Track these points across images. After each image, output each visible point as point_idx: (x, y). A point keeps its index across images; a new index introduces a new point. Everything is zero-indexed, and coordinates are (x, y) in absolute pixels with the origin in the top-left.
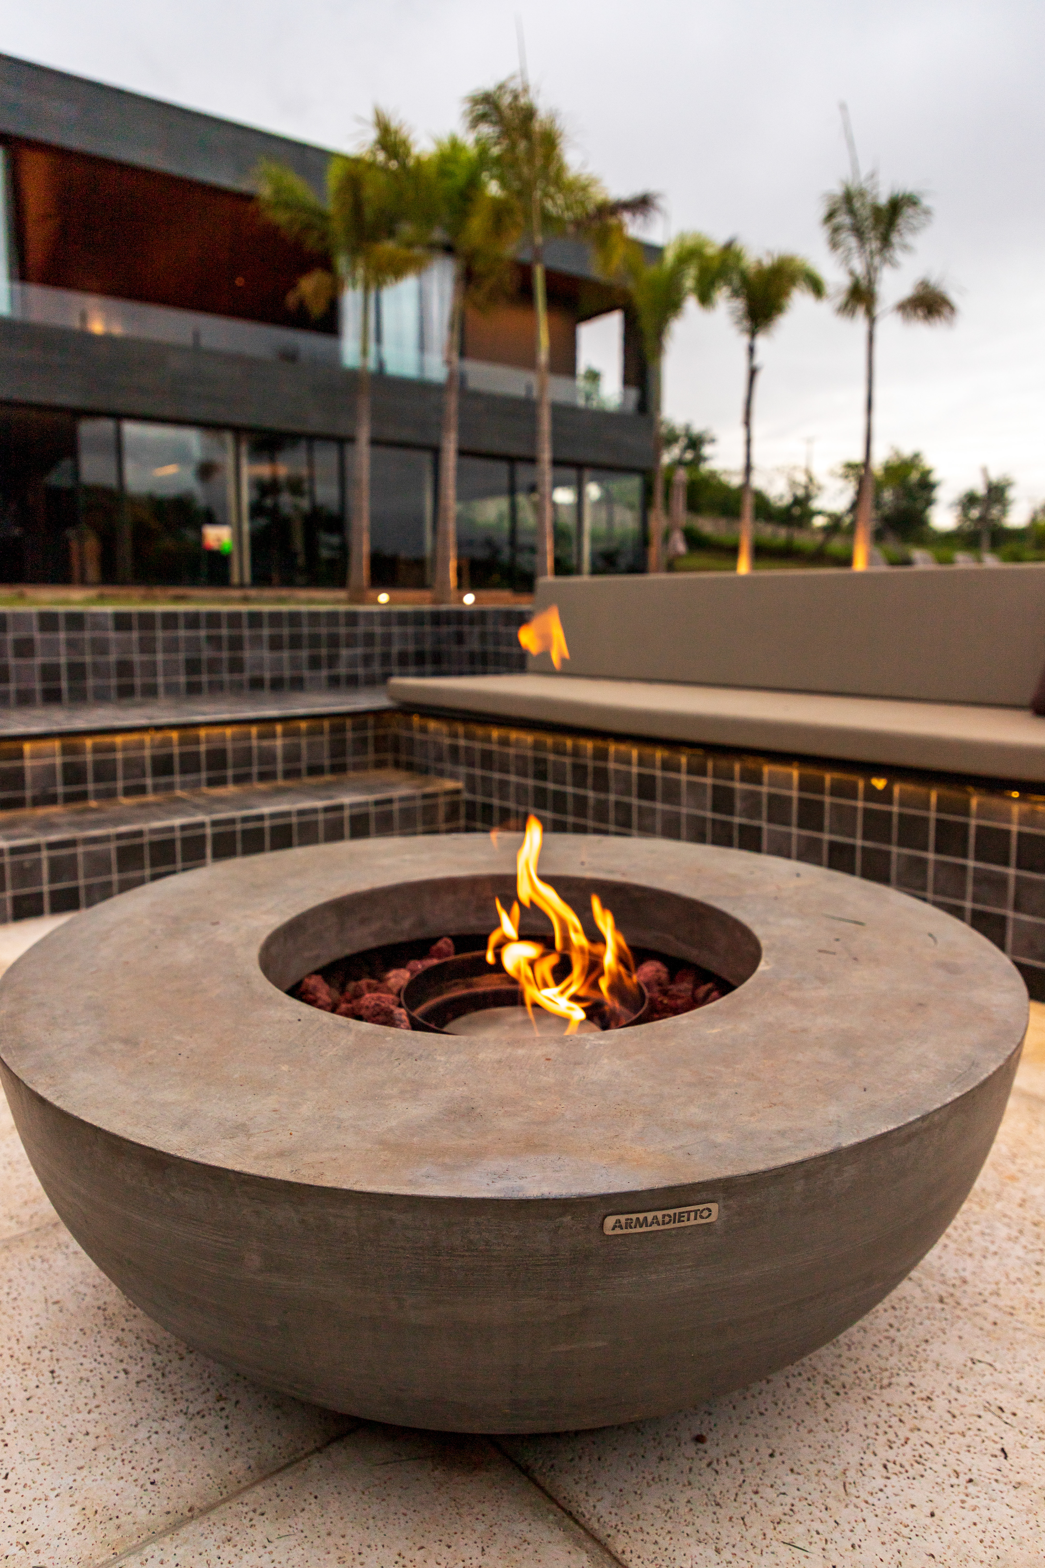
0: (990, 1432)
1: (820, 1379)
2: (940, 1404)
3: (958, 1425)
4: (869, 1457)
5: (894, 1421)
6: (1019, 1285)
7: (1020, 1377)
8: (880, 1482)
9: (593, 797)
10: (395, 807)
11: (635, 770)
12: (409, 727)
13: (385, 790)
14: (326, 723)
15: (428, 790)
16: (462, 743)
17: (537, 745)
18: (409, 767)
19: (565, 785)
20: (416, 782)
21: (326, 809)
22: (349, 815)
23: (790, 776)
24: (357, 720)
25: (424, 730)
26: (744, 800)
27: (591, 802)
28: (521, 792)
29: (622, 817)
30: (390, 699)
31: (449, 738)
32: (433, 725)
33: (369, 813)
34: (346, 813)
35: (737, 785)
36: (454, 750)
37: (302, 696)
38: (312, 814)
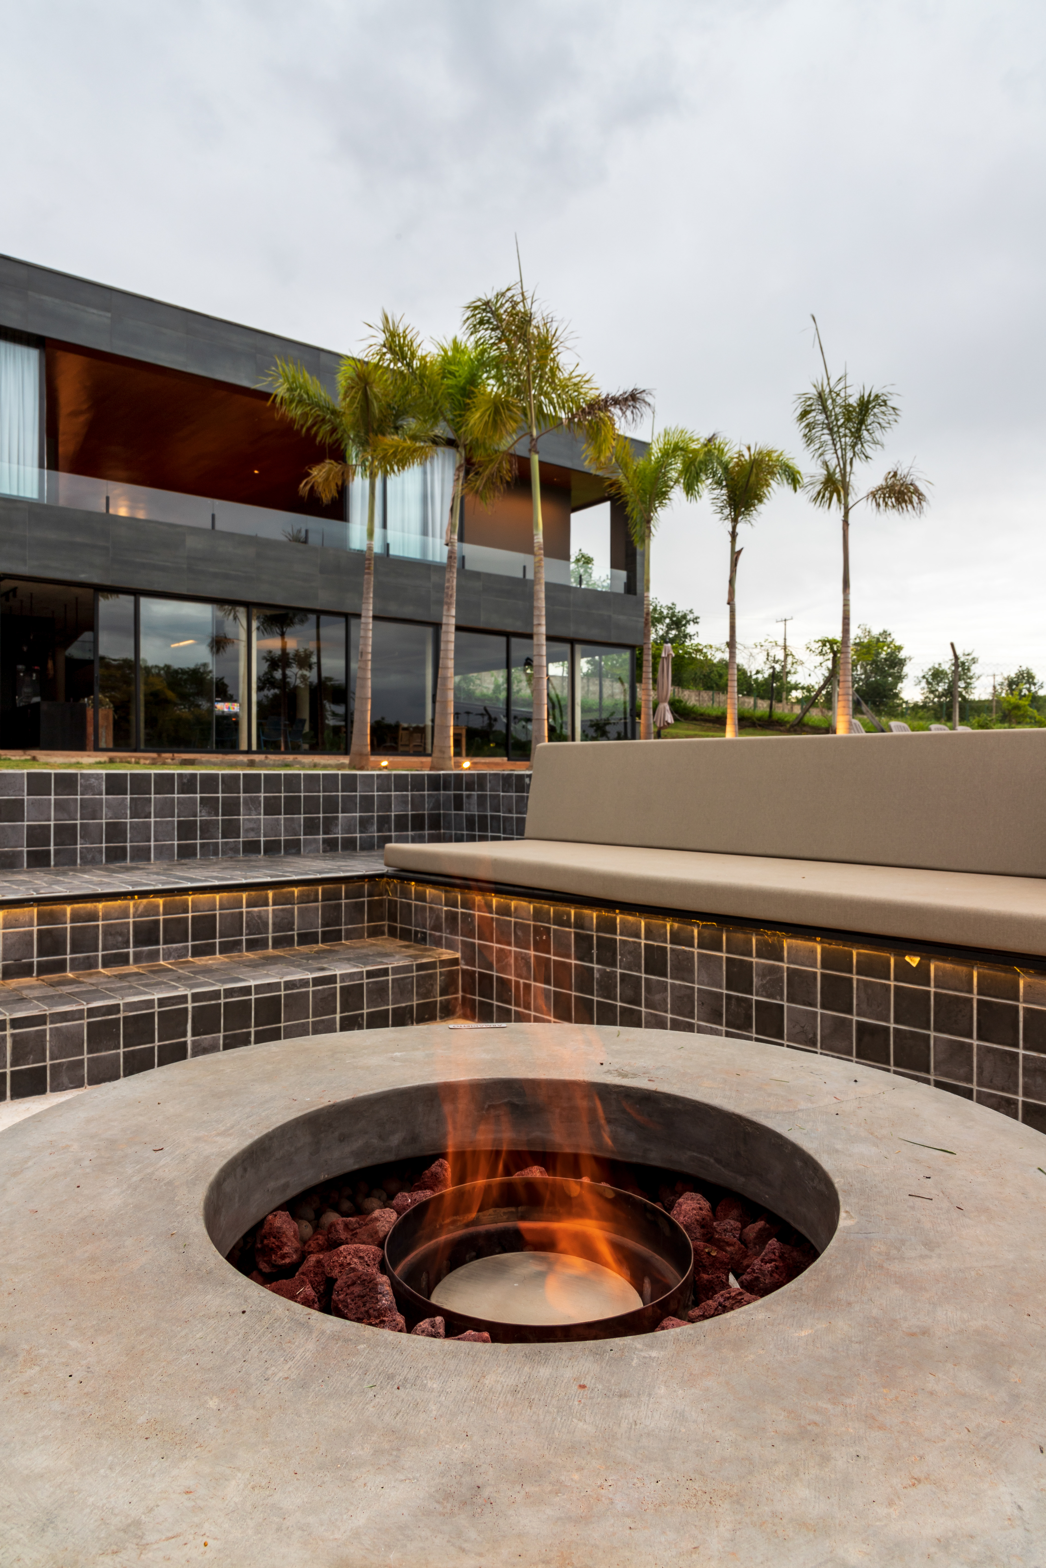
9: (599, 970)
10: (390, 978)
11: (643, 942)
12: (405, 894)
13: (379, 960)
14: (320, 889)
15: (424, 960)
16: (460, 910)
17: (538, 915)
18: (405, 935)
19: (569, 957)
20: (411, 952)
21: (317, 981)
22: (341, 987)
23: (813, 951)
24: (352, 886)
25: (421, 897)
26: (763, 976)
27: (596, 975)
28: (521, 963)
29: (630, 993)
30: (387, 865)
31: (446, 905)
32: (429, 891)
33: (362, 984)
34: (338, 985)
35: (754, 960)
36: (452, 918)
37: (295, 859)
38: (302, 986)
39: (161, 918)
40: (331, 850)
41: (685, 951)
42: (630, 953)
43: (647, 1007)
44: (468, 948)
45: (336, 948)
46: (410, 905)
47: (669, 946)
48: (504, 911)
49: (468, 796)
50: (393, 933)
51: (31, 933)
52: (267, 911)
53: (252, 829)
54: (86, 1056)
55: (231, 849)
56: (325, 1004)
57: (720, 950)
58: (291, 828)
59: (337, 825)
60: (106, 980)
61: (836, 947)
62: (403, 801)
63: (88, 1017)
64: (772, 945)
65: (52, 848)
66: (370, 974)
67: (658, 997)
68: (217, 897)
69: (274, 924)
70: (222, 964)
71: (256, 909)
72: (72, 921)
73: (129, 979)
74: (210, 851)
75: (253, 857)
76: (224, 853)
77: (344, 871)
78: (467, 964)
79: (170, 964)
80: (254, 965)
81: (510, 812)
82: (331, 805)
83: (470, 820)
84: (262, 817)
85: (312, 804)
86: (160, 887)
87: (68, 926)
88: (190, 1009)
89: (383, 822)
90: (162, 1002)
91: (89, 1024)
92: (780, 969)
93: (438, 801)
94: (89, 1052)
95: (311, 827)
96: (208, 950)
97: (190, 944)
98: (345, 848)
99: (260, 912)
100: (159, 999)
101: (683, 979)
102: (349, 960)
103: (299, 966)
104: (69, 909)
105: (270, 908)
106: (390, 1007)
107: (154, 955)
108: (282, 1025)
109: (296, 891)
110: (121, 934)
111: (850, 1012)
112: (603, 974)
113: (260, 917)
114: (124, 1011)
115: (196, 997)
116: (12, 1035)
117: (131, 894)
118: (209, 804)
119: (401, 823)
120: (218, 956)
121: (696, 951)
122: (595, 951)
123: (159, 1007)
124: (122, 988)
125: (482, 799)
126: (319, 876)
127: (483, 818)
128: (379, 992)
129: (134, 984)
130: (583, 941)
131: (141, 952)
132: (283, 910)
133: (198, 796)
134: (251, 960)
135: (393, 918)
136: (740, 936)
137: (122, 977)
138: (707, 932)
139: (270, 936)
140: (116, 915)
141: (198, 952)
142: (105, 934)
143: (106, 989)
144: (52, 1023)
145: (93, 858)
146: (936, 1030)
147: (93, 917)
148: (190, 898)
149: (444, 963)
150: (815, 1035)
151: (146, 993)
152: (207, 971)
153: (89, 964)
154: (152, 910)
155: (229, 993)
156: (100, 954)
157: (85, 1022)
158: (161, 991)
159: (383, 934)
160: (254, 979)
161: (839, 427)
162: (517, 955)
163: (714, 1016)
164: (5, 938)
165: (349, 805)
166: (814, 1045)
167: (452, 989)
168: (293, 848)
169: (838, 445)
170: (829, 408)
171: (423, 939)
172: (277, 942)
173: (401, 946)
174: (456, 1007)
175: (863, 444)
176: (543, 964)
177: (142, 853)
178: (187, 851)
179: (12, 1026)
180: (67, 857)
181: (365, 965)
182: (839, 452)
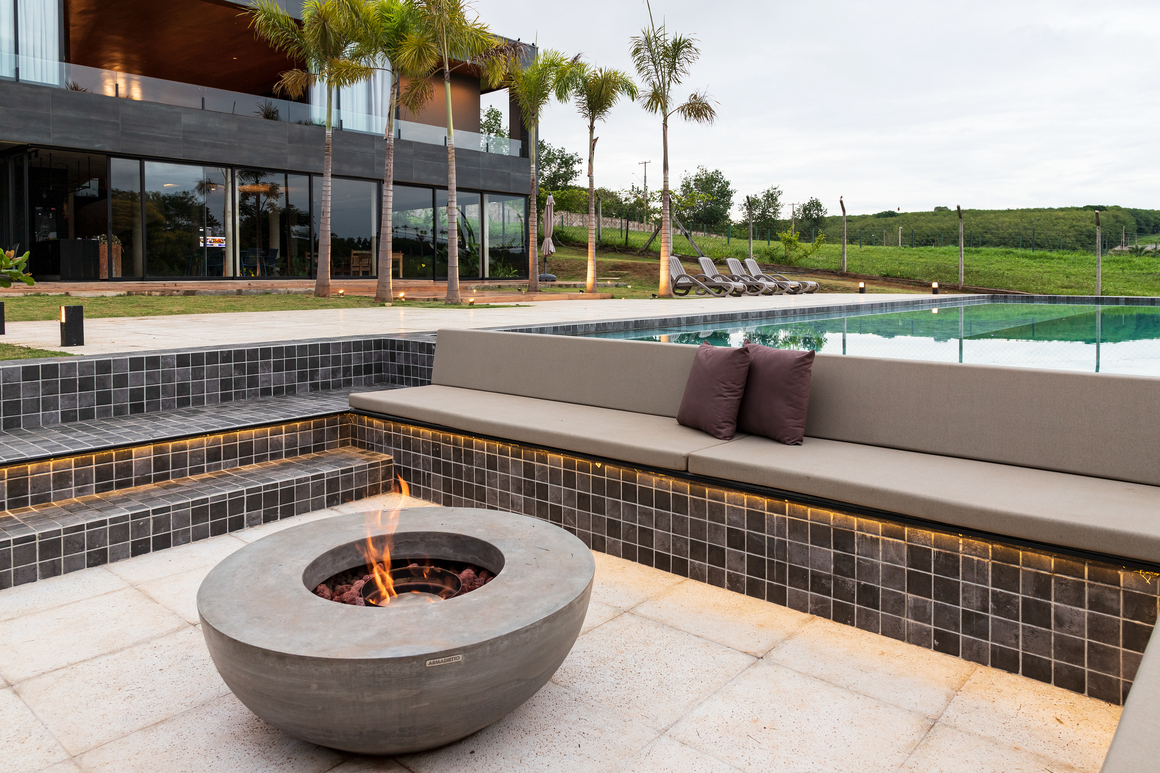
0: (577, 740)
1: (521, 730)
2: (563, 733)
3: (567, 739)
4: (532, 752)
5: (544, 740)
6: (607, 692)
7: (594, 723)
8: (533, 758)
9: (465, 467)
10: (354, 473)
11: (486, 453)
12: (361, 422)
13: (347, 463)
14: (312, 422)
15: (373, 462)
16: (393, 433)
17: (434, 437)
18: (362, 445)
19: (450, 460)
20: (365, 456)
21: (314, 478)
22: (327, 480)
23: (560, 460)
24: (330, 419)
25: (371, 425)
26: (539, 471)
27: (464, 469)
28: (426, 462)
29: (480, 478)
30: (350, 406)
31: (385, 430)
32: (375, 422)
33: (338, 478)
34: (325, 479)
35: (536, 463)
36: (388, 437)
37: (295, 399)
38: (305, 481)
39: (222, 445)
40: (315, 390)
41: (505, 459)
42: (480, 458)
43: (488, 485)
44: (397, 454)
45: (322, 455)
46: (364, 429)
47: (498, 455)
48: (416, 434)
49: (399, 354)
50: (354, 444)
51: (150, 460)
52: (282, 437)
53: (266, 381)
54: (191, 526)
55: (253, 394)
56: (318, 490)
57: (521, 458)
58: (289, 379)
59: (318, 375)
60: (194, 483)
61: (569, 458)
62: (359, 357)
63: (191, 506)
64: (543, 456)
65: (145, 401)
66: (343, 472)
67: (493, 481)
68: (253, 431)
69: (286, 444)
70: (258, 469)
71: (275, 436)
72: (173, 451)
73: (207, 482)
74: (240, 396)
75: (267, 398)
76: (249, 396)
77: (325, 410)
78: (397, 463)
79: (228, 471)
80: (276, 469)
81: (424, 365)
82: (314, 363)
83: (400, 368)
84: (272, 373)
86: (221, 428)
87: (170, 454)
88: (245, 498)
89: (347, 371)
90: (230, 495)
91: (193, 509)
92: (546, 467)
93: (380, 356)
94: (193, 524)
95: (302, 377)
96: (249, 462)
97: (238, 459)
98: (323, 388)
99: (278, 438)
100: (227, 494)
101: (504, 472)
102: (330, 463)
103: (302, 469)
104: (170, 445)
105: (284, 435)
106: (354, 489)
107: (218, 467)
108: (295, 502)
109: (298, 424)
110: (199, 456)
111: (575, 488)
112: (467, 468)
113: (278, 441)
114: (209, 502)
115: (248, 491)
116: (153, 518)
117: (205, 434)
118: (240, 368)
119: (358, 371)
120: (254, 464)
121: (510, 458)
122: (463, 457)
123: (228, 498)
124: (206, 488)
125: (407, 356)
126: (311, 415)
127: (408, 367)
128: (348, 481)
129: (212, 485)
130: (457, 451)
131: (210, 465)
132: (291, 436)
133: (233, 363)
134: (274, 466)
135: (354, 435)
136: (529, 451)
137: (203, 481)
138: (515, 449)
139: (284, 450)
140: (197, 446)
141: (243, 463)
142: (191, 457)
143: (197, 489)
144: (173, 510)
145: (170, 405)
146: (607, 496)
147: (184, 448)
148: (238, 433)
149: (383, 462)
150: (561, 498)
151: (222, 491)
152: (250, 475)
153: (182, 474)
154: (218, 441)
155: (266, 487)
156: (188, 468)
157: (190, 508)
158: (230, 490)
159: (348, 444)
160: (279, 479)
161: (660, 60)
162: (423, 457)
163: (519, 490)
164: (136, 464)
165: (325, 362)
166: (561, 503)
167: (389, 476)
168: (291, 390)
169: (660, 73)
170: (654, 47)
171: (372, 449)
172: (288, 454)
173: (359, 453)
174: (390, 486)
175: (676, 72)
176: (437, 463)
177: (199, 401)
178: (226, 398)
179: (153, 514)
180: (154, 407)
181: (340, 467)
182: (660, 78)
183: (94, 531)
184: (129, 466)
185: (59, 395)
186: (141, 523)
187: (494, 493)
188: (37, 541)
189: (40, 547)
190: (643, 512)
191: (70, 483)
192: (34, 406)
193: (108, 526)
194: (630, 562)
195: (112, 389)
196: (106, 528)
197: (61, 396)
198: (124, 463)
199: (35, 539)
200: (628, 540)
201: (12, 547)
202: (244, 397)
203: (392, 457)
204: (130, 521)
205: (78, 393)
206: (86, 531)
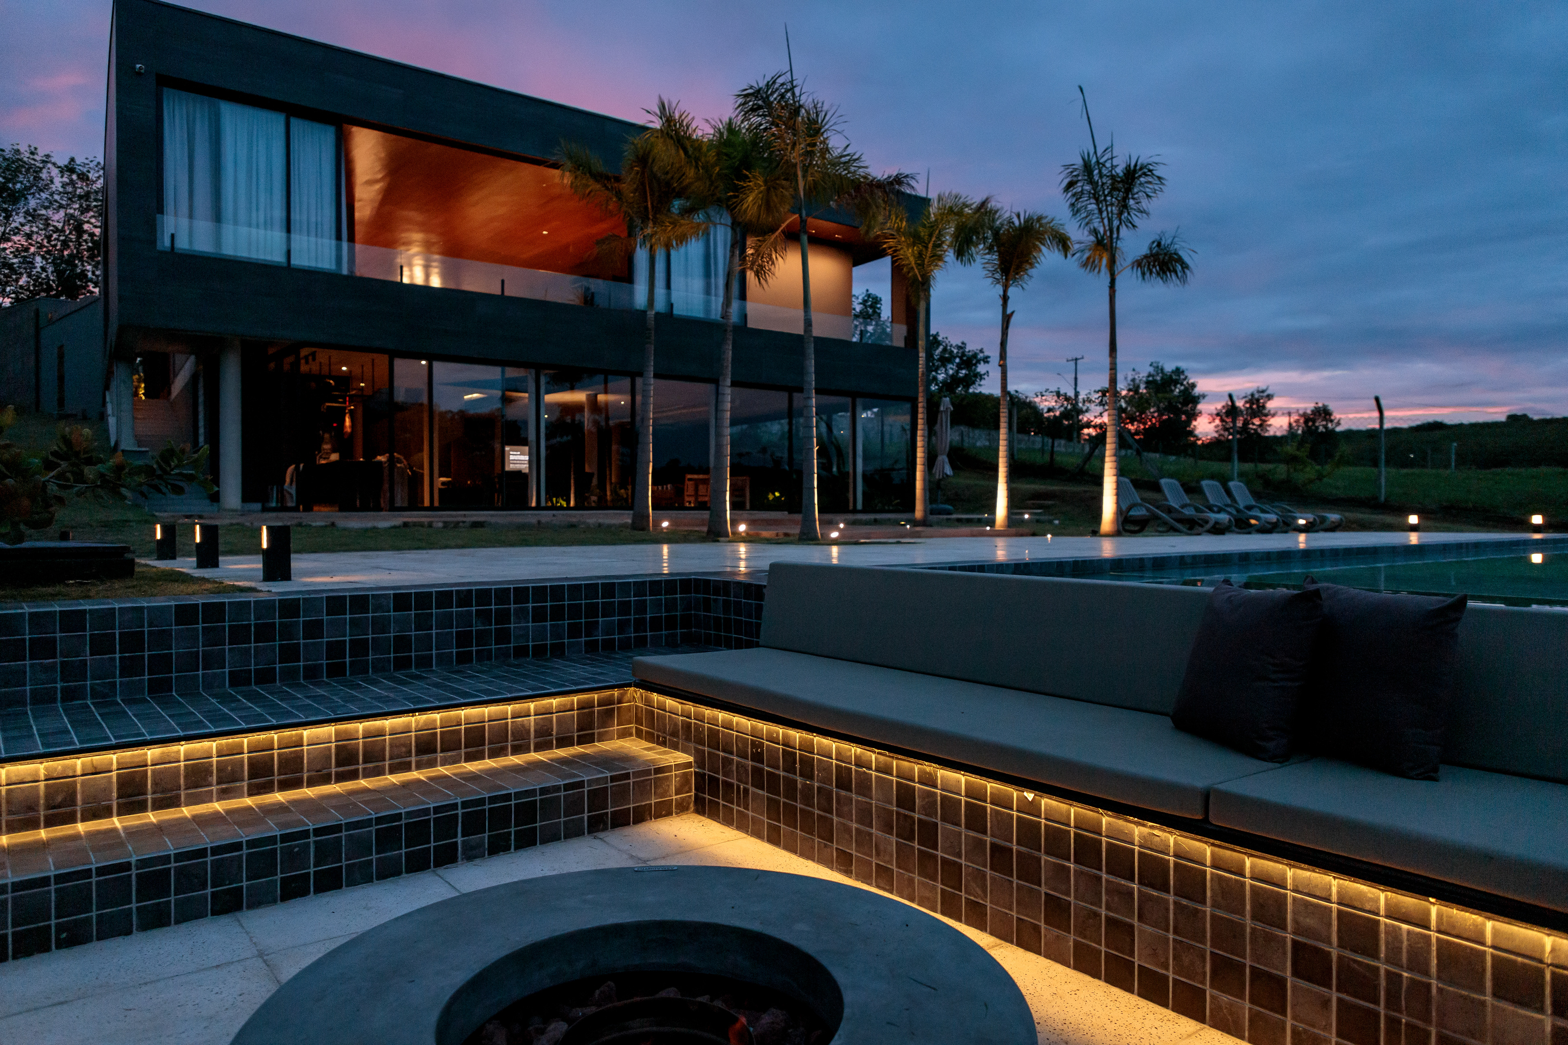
9: (800, 782)
10: (631, 781)
11: (834, 762)
12: (650, 702)
13: (623, 765)
14: (576, 699)
15: (662, 766)
16: (693, 720)
17: (754, 731)
18: (650, 738)
19: (778, 769)
20: (652, 755)
21: (567, 787)
22: (588, 791)
23: (960, 781)
24: (603, 695)
25: (663, 706)
26: (922, 799)
27: (799, 786)
28: (742, 771)
29: (824, 803)
31: (682, 715)
32: (670, 702)
33: (607, 788)
34: (586, 790)
35: (917, 785)
36: (687, 728)
37: (558, 663)
38: (555, 792)
39: (438, 730)
40: (592, 651)
41: (864, 772)
42: (824, 770)
43: (837, 816)
44: (699, 755)
45: (589, 751)
46: (653, 712)
47: (853, 768)
48: (728, 726)
49: (715, 600)
50: (639, 734)
51: (330, 749)
52: (530, 720)
53: (522, 636)
54: (374, 857)
55: (502, 654)
56: (574, 806)
57: (893, 773)
58: (556, 633)
59: (597, 629)
61: (976, 778)
62: (658, 604)
63: (376, 825)
64: (930, 774)
65: (348, 660)
66: (613, 779)
67: (846, 809)
68: (486, 710)
69: (535, 731)
70: (489, 769)
71: (519, 719)
72: (363, 737)
73: (410, 787)
74: (484, 656)
75: (521, 660)
76: (496, 657)
77: (597, 682)
78: (699, 768)
79: (446, 769)
82: (592, 610)
83: (717, 621)
84: (530, 624)
85: (575, 611)
87: (360, 740)
88: (460, 815)
89: (640, 624)
90: (439, 809)
91: (377, 830)
92: (936, 793)
93: (689, 603)
94: (378, 853)
95: (574, 631)
96: (478, 756)
97: (462, 751)
98: (603, 649)
99: (523, 721)
100: (434, 808)
101: (864, 796)
102: (597, 765)
103: (553, 773)
104: (361, 727)
105: (532, 718)
106: (631, 807)
107: (432, 763)
108: (538, 825)
109: (555, 701)
110: (404, 745)
111: (985, 834)
112: (804, 786)
113: (523, 726)
114: (406, 819)
115: (465, 804)
116: (315, 842)
117: (413, 712)
118: (484, 616)
119: (656, 624)
120: (486, 761)
121: (875, 772)
122: (798, 766)
123: (434, 814)
124: (404, 797)
125: (726, 604)
127: (727, 620)
128: (622, 793)
129: (414, 792)
130: (789, 756)
131: (420, 760)
132: (543, 718)
133: (474, 609)
134: (514, 766)
135: (639, 721)
136: (906, 764)
137: (404, 784)
138: (881, 758)
139: (532, 741)
140: (400, 730)
141: (469, 758)
142: (391, 746)
143: (391, 798)
144: (346, 831)
145: (383, 667)
146: (1045, 854)
147: (381, 733)
148: (463, 713)
149: (678, 766)
150: (961, 849)
151: (423, 803)
152: (476, 778)
153: (379, 772)
154: (431, 725)
155: (493, 799)
156: (387, 763)
157: (373, 829)
158: (436, 802)
159: (631, 735)
160: (514, 788)
161: (1105, 196)
162: (738, 763)
163: (887, 828)
164: (308, 754)
165: (608, 611)
166: (960, 857)
167: (687, 788)
168: (558, 651)
169: (1105, 214)
170: (1096, 178)
171: (663, 744)
172: (539, 748)
173: (646, 749)
174: (689, 804)
175: (1129, 214)
176: (757, 773)
177: (425, 662)
178: (464, 658)
179: (315, 835)
180: (360, 669)
181: (610, 771)
182: (1106, 221)
183: (222, 859)
184: (299, 757)
185: (227, 647)
186: (296, 850)
187: (848, 830)
188: (134, 872)
189: (137, 883)
190: (1113, 890)
191: (210, 779)
192: (190, 662)
193: (245, 851)
194: (1088, 978)
195: (302, 641)
196: (241, 855)
197: (230, 649)
198: (291, 752)
199: (130, 869)
200: (1085, 937)
201: (94, 879)
202: (490, 659)
203: (691, 759)
204: (279, 845)
205: (253, 645)
206: (209, 859)
